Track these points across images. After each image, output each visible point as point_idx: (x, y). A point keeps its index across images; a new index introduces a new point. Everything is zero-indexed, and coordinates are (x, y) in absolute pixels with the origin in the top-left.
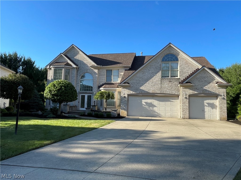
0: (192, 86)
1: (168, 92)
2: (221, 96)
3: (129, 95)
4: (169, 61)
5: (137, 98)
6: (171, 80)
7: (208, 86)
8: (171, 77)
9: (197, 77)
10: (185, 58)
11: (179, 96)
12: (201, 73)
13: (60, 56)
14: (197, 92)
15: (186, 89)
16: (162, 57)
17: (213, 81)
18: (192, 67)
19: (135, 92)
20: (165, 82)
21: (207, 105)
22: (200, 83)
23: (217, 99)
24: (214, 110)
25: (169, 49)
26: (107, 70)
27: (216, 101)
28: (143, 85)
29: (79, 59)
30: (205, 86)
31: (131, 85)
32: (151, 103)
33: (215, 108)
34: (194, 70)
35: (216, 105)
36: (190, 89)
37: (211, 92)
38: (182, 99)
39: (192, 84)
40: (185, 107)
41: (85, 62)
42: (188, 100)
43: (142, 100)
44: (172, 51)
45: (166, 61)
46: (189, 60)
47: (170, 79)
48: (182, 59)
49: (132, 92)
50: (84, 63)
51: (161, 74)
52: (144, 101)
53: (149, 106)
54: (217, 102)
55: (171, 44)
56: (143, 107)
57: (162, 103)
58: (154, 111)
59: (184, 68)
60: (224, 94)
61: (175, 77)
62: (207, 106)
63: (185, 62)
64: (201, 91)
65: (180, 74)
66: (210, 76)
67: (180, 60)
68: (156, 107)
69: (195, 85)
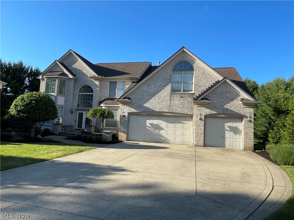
0: (209, 103)
1: (179, 110)
2: (247, 117)
3: (130, 113)
4: (181, 70)
5: (141, 118)
6: (184, 95)
7: (230, 104)
8: (184, 91)
9: (217, 91)
10: (202, 67)
11: (192, 117)
12: (221, 87)
13: (55, 64)
14: (216, 111)
15: (201, 108)
16: (173, 66)
17: (237, 97)
18: (211, 78)
19: (138, 110)
20: (175, 98)
21: (228, 129)
22: (219, 100)
23: (242, 122)
24: (238, 136)
25: (182, 55)
26: (110, 82)
27: (241, 124)
28: (147, 101)
29: (77, 68)
30: (226, 104)
31: (133, 101)
32: (157, 125)
33: (239, 133)
34: (213, 83)
35: (241, 129)
36: (207, 108)
37: (234, 112)
38: (196, 121)
39: (209, 100)
40: (199, 131)
41: (85, 72)
42: (203, 122)
43: (146, 121)
44: (186, 58)
45: (178, 70)
46: (207, 69)
47: (182, 94)
48: (198, 68)
49: (133, 110)
50: (83, 72)
51: (170, 87)
52: (149, 122)
53: (155, 129)
54: (241, 126)
55: (185, 48)
56: (148, 129)
57: (171, 125)
58: (161, 135)
59: (200, 80)
60: (250, 115)
61: (189, 91)
62: (228, 131)
63: (203, 73)
64: (221, 111)
65: (195, 87)
66: (233, 91)
67: (196, 70)
68: (163, 129)
69: (214, 102)
